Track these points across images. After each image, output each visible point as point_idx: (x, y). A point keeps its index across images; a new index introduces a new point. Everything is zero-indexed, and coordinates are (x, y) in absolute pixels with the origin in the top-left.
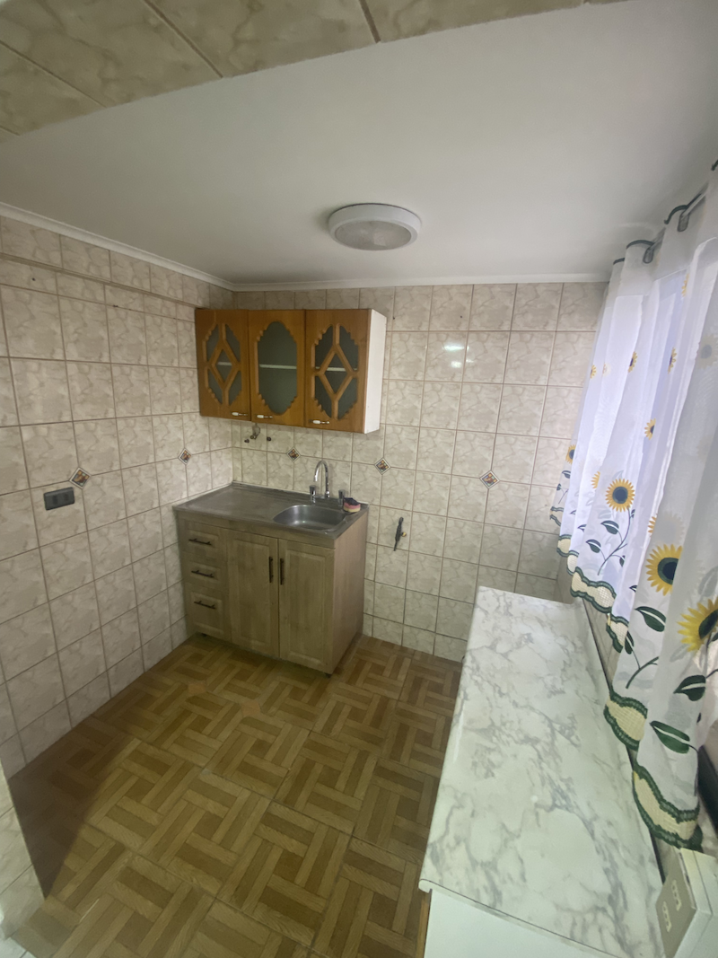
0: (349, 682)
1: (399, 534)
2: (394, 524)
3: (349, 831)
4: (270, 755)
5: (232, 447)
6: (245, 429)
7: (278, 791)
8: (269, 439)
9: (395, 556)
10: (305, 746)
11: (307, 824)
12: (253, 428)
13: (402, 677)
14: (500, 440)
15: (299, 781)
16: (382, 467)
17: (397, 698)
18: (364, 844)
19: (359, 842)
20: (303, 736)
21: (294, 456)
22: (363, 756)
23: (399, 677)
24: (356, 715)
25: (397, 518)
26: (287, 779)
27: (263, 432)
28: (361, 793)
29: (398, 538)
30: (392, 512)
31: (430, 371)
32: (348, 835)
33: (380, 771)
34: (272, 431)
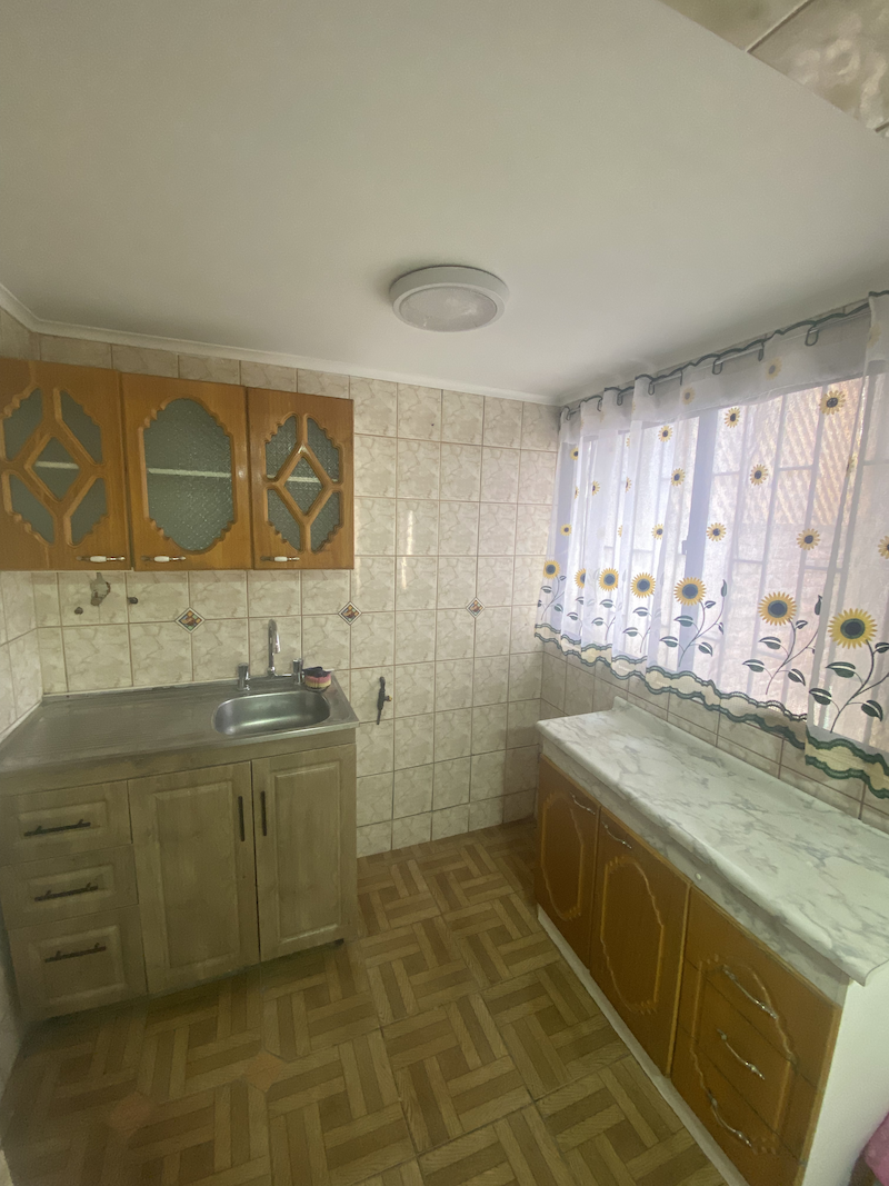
0: (370, 934)
1: (382, 699)
2: (372, 688)
3: (527, 1099)
4: (358, 1105)
5: (38, 628)
6: (71, 588)
7: (413, 1140)
8: (133, 601)
9: (377, 731)
10: (391, 1052)
11: (481, 1140)
12: (92, 585)
13: (423, 886)
14: (482, 562)
15: (426, 1102)
16: (350, 615)
17: (437, 912)
18: (552, 1097)
19: (546, 1100)
20: (376, 1045)
21: (191, 622)
22: (464, 1005)
23: (420, 888)
24: (413, 965)
25: (376, 678)
26: (409, 1115)
27: (119, 590)
28: (499, 1049)
29: (380, 706)
30: (368, 673)
31: (403, 487)
32: (530, 1104)
33: (495, 1007)
34: (140, 585)
